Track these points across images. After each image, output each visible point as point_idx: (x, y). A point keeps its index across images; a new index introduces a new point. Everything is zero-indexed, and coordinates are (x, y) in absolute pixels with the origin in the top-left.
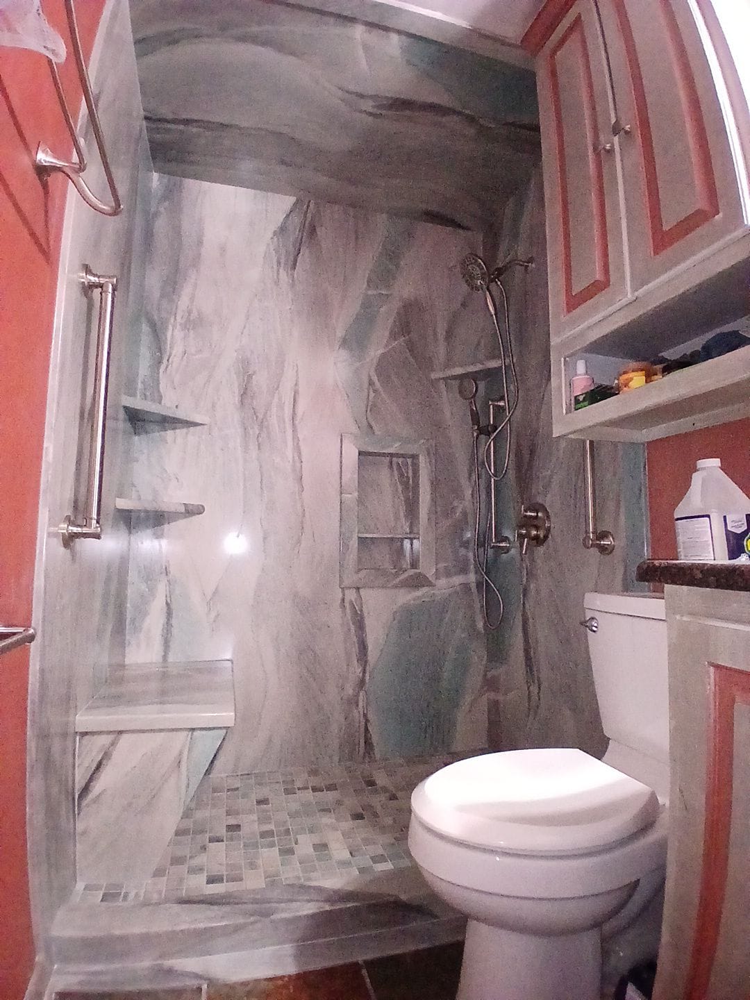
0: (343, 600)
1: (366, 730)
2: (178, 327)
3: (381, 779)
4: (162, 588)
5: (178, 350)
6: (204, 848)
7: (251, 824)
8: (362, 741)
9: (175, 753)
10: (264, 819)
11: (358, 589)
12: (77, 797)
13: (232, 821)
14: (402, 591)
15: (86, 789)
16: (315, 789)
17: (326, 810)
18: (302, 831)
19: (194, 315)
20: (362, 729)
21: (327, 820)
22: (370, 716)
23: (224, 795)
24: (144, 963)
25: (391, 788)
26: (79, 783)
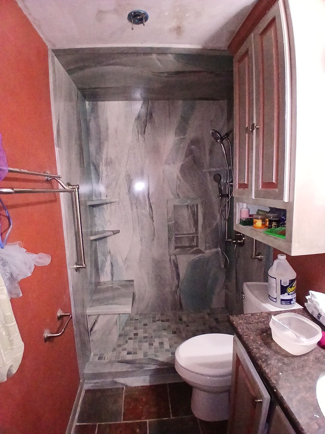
0: (170, 259)
1: (180, 301)
2: (103, 165)
3: (185, 319)
4: (109, 258)
5: (104, 174)
6: (127, 342)
7: (141, 333)
8: (179, 305)
9: (115, 320)
10: (145, 332)
11: (176, 255)
12: (89, 331)
13: (135, 332)
14: (193, 255)
15: (92, 329)
16: (162, 321)
17: (165, 329)
18: (156, 337)
19: (109, 160)
20: (179, 301)
21: (165, 333)
22: (181, 297)
23: (133, 321)
24: (109, 380)
25: (187, 322)
26: (90, 327)
